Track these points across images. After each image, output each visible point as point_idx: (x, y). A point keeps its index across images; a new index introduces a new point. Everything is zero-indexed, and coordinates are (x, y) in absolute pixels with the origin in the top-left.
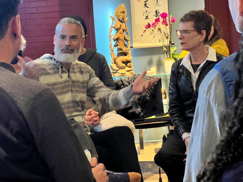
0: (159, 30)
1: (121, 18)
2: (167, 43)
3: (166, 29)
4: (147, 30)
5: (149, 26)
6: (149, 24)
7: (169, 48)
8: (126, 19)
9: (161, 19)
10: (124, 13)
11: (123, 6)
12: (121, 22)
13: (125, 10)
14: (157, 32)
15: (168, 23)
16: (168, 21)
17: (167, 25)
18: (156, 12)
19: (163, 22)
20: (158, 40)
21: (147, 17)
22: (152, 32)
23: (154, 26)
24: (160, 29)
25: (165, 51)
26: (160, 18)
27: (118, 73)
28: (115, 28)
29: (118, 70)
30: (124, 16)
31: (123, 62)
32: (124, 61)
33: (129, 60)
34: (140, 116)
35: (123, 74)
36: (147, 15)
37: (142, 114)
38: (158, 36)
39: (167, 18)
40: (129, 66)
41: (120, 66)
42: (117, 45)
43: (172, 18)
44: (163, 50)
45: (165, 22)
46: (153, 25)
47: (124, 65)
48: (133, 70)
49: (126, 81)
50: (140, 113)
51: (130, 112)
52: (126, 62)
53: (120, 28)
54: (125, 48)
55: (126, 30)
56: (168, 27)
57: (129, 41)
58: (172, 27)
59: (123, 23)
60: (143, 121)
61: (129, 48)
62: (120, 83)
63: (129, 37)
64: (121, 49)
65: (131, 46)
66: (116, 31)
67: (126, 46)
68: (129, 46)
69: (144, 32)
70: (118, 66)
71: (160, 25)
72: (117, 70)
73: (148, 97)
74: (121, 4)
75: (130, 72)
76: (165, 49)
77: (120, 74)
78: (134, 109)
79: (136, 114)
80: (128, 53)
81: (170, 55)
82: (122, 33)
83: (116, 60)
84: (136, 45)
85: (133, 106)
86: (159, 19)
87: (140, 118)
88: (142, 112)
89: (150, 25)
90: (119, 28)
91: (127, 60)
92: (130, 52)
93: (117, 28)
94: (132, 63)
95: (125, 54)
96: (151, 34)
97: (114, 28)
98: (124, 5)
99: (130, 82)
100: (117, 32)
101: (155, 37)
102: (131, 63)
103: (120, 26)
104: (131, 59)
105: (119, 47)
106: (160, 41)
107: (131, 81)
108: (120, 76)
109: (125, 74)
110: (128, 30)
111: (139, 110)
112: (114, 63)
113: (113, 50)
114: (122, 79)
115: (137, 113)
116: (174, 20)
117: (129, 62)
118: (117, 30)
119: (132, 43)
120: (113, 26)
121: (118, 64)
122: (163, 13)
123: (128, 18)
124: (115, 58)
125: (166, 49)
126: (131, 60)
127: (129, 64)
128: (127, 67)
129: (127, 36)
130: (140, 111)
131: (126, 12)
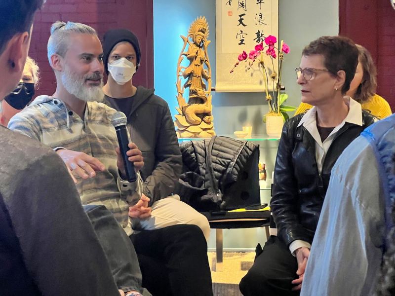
0: (261, 65)
1: (198, 40)
2: (272, 86)
3: (272, 64)
4: (241, 63)
5: (244, 56)
6: (245, 53)
7: (275, 95)
8: (207, 43)
9: (266, 47)
10: (204, 33)
11: (203, 20)
12: (199, 46)
13: (207, 28)
14: (258, 68)
15: (277, 53)
16: (276, 50)
17: (274, 57)
18: (258, 33)
19: (269, 51)
20: (259, 81)
21: (242, 41)
22: (249, 66)
23: (252, 57)
24: (262, 63)
25: (268, 100)
26: (264, 44)
27: (188, 131)
28: (188, 56)
29: (189, 127)
30: (203, 36)
31: (197, 114)
32: (199, 112)
33: (207, 111)
34: (219, 206)
35: (196, 135)
36: (242, 38)
37: (223, 203)
38: (259, 74)
39: (276, 45)
40: (206, 121)
41: (191, 120)
42: (189, 85)
43: (283, 46)
44: (266, 98)
45: (271, 52)
46: (252, 55)
47: (200, 119)
48: (213, 128)
49: (201, 146)
50: (221, 202)
51: (205, 198)
52: (203, 115)
53: (196, 57)
54: (201, 90)
55: (206, 61)
56: (276, 61)
57: (209, 80)
58: (283, 61)
59: (202, 49)
60: (223, 215)
61: (209, 91)
62: (190, 148)
63: (210, 72)
64: (195, 92)
65: (213, 88)
66: (189, 61)
67: (204, 86)
68: (209, 87)
69: (236, 66)
70: (188, 119)
71: (263, 56)
72: (186, 127)
73: (235, 175)
74: (199, 17)
75: (209, 131)
76: (268, 97)
77: (192, 134)
78: (210, 194)
79: (214, 203)
80: (207, 100)
81: (276, 106)
82: (199, 64)
83: (186, 110)
84: (221, 87)
85: (209, 189)
86: (261, 45)
87: (219, 209)
88: (224, 201)
89: (246, 55)
90: (193, 57)
91: (205, 110)
92: (210, 98)
93: (191, 57)
94: (212, 116)
95: (202, 101)
96: (246, 71)
97: (186, 55)
98: (206, 20)
99: (207, 148)
100: (190, 64)
101: (254, 75)
102: (210, 117)
103: (197, 53)
104: (211, 110)
105: (192, 88)
106: (261, 83)
107: (208, 146)
108: (191, 137)
109: (200, 135)
110: (208, 60)
111: (219, 196)
112: (182, 114)
113: (181, 92)
114: (194, 142)
115: (215, 201)
116: (287, 49)
117: (207, 114)
118: (191, 59)
119: (214, 83)
120: (184, 52)
121: (188, 117)
122: (270, 36)
123: (210, 41)
124: (184, 106)
125: (270, 96)
126: (210, 112)
127: (206, 118)
128: (203, 122)
129: (207, 71)
130: (220, 199)
131: (208, 31)
